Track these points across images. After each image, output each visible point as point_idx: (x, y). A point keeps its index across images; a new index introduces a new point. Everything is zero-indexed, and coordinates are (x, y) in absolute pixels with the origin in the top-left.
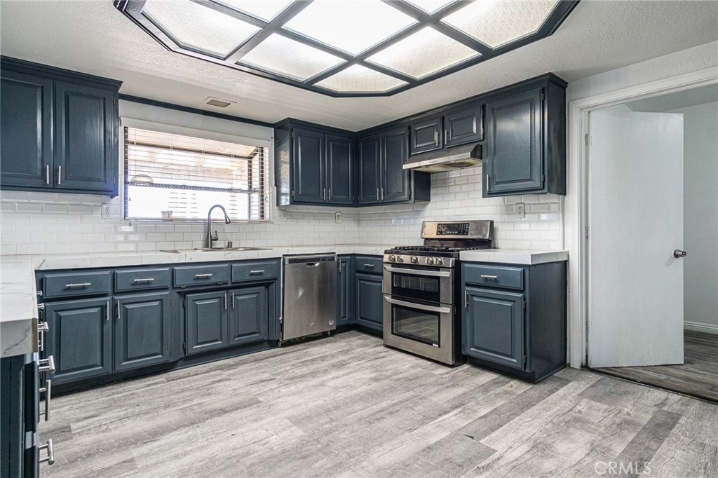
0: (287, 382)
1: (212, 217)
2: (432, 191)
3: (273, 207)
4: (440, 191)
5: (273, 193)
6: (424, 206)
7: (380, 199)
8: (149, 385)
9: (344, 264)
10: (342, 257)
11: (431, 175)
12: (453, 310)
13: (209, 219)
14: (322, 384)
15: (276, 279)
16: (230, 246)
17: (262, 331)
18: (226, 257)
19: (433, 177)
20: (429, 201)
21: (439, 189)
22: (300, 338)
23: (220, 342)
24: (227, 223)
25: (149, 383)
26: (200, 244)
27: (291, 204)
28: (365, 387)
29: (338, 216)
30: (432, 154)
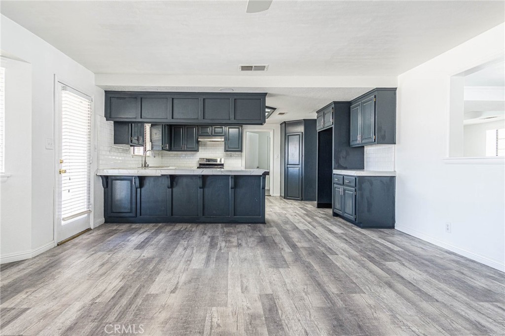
21: (202, 147)
30: (208, 137)
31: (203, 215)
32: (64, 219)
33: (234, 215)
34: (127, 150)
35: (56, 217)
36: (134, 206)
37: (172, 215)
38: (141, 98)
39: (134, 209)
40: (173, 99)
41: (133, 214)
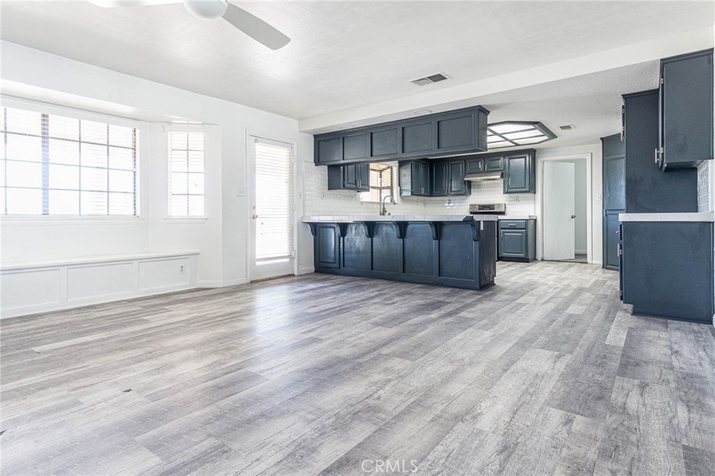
2: (472, 190)
3: (398, 197)
5: (398, 189)
6: (468, 197)
19: (473, 185)
20: (471, 194)
21: (476, 189)
27: (410, 195)
30: (480, 175)
31: (404, 272)
32: (257, 260)
33: (439, 276)
34: (352, 197)
35: (249, 257)
36: (337, 256)
37: (372, 269)
38: (343, 138)
39: (337, 261)
40: (372, 133)
41: (336, 265)
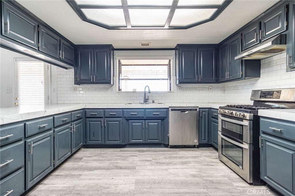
0: (154, 164)
1: (146, 91)
2: (261, 71)
3: (174, 85)
4: (266, 70)
5: (174, 79)
6: (257, 80)
7: (227, 78)
8: (115, 151)
9: (204, 113)
10: (202, 109)
11: (261, 60)
12: (250, 147)
13: (145, 92)
14: (166, 170)
15: (166, 117)
16: (153, 102)
17: (160, 139)
18: (143, 107)
19: (262, 62)
20: (259, 77)
21: (265, 69)
22: (182, 146)
23: (142, 141)
24: (149, 93)
25: (114, 150)
26: (142, 101)
27: (179, 83)
28: (184, 178)
29: (211, 88)
